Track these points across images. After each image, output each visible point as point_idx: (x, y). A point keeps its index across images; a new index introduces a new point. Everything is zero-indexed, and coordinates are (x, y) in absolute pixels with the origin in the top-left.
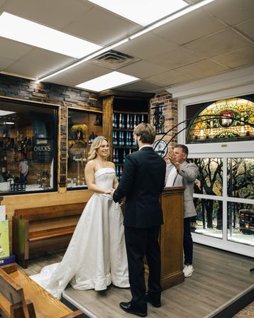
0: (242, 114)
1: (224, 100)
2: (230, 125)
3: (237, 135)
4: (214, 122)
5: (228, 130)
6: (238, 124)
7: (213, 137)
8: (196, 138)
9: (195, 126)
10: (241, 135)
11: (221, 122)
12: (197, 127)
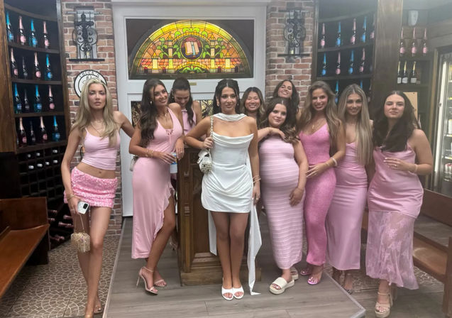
0: (212, 44)
1: (187, 21)
2: (197, 56)
3: (207, 71)
4: (174, 50)
5: (194, 63)
6: (208, 57)
7: (173, 71)
8: (146, 70)
9: (143, 53)
10: (211, 71)
11: (184, 50)
12: (147, 55)
